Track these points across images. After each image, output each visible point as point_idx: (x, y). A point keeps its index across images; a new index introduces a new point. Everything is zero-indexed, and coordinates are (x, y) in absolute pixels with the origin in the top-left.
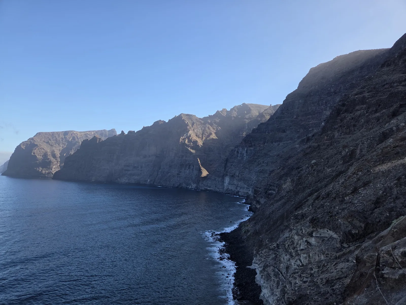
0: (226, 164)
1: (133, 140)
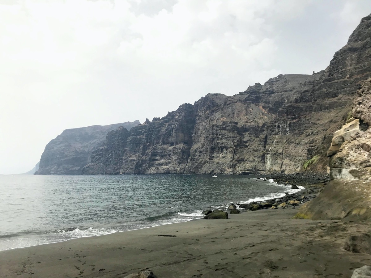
1: (159, 127)
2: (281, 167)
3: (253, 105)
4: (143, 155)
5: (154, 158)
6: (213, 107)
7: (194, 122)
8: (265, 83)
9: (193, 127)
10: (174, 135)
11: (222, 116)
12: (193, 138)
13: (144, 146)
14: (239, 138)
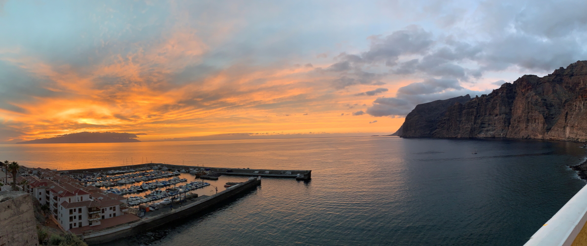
0: (566, 117)
1: (486, 102)
2: (576, 136)
3: (557, 85)
4: (475, 124)
5: (483, 125)
6: (528, 86)
7: (514, 98)
8: (568, 67)
9: (513, 102)
10: (498, 108)
11: (535, 95)
12: (513, 111)
13: (475, 117)
14: (547, 112)
